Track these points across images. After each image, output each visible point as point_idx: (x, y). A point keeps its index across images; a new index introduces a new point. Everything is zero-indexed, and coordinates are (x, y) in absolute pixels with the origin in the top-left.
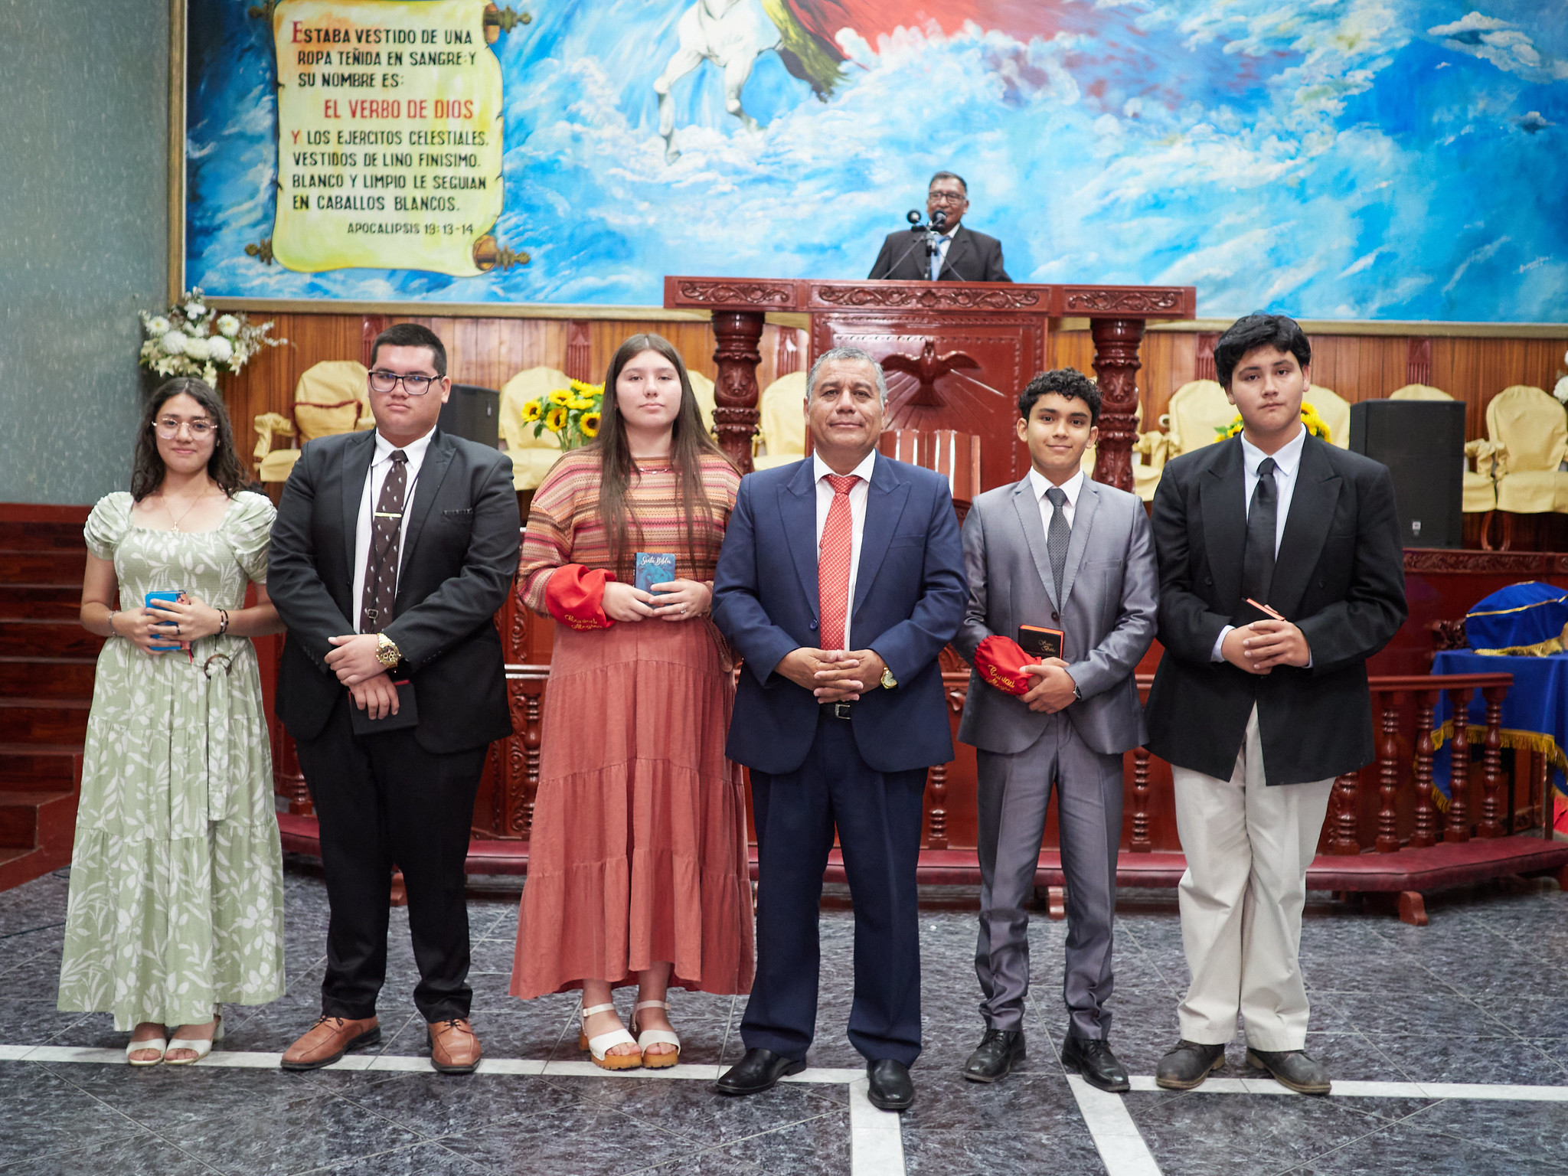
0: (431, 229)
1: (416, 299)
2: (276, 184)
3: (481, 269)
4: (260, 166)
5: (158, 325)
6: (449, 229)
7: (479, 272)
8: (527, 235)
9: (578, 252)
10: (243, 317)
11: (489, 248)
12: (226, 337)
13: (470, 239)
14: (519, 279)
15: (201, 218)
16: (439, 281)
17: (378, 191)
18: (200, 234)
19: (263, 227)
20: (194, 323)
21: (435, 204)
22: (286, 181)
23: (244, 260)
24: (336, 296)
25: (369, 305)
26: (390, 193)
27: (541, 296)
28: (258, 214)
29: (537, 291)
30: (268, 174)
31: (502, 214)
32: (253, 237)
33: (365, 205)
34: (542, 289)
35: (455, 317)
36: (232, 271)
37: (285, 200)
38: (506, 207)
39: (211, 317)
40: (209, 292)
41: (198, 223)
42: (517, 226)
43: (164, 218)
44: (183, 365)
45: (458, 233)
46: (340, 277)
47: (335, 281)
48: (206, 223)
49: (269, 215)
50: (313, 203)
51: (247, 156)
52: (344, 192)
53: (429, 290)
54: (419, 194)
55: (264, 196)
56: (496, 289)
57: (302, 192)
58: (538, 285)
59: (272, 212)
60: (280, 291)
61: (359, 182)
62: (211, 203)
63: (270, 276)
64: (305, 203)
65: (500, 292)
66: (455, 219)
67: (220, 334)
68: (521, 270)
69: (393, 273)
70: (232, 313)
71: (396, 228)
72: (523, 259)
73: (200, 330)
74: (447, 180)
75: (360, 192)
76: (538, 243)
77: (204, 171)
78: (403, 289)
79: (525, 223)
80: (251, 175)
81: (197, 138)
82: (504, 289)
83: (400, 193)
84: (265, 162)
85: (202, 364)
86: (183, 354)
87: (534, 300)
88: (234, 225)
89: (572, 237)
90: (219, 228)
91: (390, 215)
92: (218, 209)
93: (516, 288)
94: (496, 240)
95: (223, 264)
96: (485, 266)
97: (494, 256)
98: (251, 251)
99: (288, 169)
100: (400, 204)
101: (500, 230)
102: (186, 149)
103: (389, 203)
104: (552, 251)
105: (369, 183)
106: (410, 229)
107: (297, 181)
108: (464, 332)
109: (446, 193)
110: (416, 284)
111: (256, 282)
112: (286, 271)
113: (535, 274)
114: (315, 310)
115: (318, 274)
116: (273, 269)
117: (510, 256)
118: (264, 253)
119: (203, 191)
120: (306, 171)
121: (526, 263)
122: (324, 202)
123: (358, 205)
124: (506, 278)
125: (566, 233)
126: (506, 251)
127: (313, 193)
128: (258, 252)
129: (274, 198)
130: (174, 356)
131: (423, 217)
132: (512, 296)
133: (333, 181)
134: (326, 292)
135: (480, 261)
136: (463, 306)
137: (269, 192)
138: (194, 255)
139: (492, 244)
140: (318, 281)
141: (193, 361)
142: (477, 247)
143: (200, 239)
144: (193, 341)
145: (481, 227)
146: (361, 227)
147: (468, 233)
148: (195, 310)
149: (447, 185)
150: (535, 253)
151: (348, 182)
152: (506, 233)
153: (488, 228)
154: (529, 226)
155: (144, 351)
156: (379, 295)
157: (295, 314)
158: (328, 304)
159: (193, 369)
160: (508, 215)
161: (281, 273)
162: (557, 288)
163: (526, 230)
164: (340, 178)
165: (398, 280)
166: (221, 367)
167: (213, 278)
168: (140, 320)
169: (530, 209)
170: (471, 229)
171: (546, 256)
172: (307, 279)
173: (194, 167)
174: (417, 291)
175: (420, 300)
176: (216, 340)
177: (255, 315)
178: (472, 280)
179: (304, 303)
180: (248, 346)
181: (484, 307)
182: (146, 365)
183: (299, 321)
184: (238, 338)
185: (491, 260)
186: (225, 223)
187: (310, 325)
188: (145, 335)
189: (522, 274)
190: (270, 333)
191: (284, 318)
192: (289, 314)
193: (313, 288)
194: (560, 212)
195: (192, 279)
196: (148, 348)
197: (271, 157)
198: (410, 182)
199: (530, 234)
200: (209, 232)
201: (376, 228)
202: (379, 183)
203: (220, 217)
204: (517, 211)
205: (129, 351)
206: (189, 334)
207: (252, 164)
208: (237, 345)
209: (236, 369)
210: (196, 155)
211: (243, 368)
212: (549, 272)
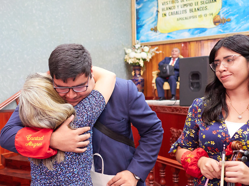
0: (200, 16)
1: (197, 36)
2: (158, 11)
3: (216, 25)
4: (154, 7)
5: (129, 51)
6: (206, 15)
7: (215, 26)
8: (229, 13)
9: (246, 16)
10: (150, 47)
11: (218, 19)
12: (146, 52)
13: (212, 17)
14: (227, 26)
15: (139, 23)
16: (203, 30)
17: (185, 8)
18: (139, 27)
19: (155, 23)
20: (137, 49)
21: (201, 9)
22: (160, 10)
23: (151, 32)
24: (174, 38)
25: (183, 39)
26: (188, 8)
27: (235, 30)
28: (153, 20)
29: (233, 29)
30: (156, 9)
31: (222, 8)
32: (152, 26)
33: (181, 13)
34: (235, 28)
35: (208, 40)
36: (147, 36)
37: (160, 15)
38: (223, 6)
39: (142, 48)
40: (142, 41)
41: (139, 25)
42: (226, 11)
43: (130, 25)
44: (135, 60)
45: (208, 16)
46: (175, 33)
47: (174, 34)
48: (141, 24)
49: (156, 20)
50: (167, 15)
51: (150, 6)
52: (175, 10)
53: (200, 33)
54: (196, 7)
55: (155, 15)
56: (220, 30)
57: (164, 12)
58: (234, 27)
59: (157, 18)
60: (159, 39)
61: (180, 7)
62: (142, 19)
63: (157, 35)
64: (165, 15)
65: (222, 31)
66: (207, 12)
67: (144, 51)
68: (228, 24)
69: (190, 30)
70: (147, 46)
71: (190, 18)
72: (228, 20)
73: (139, 51)
74: (205, 2)
75: (180, 9)
76: (233, 15)
77: (140, 11)
78: (193, 34)
79: (229, 10)
80: (151, 10)
81: (138, 3)
82: (223, 30)
83: (191, 8)
84: (155, 6)
85: (139, 59)
86: (135, 58)
87: (233, 32)
88: (148, 24)
89: (244, 11)
90: (143, 25)
91: (189, 14)
92: (143, 20)
93: (227, 29)
94: (220, 16)
95: (145, 34)
96: (217, 24)
97: (220, 21)
98: (152, 30)
99: (161, 7)
100: (191, 11)
101: (221, 14)
102: (136, 7)
103: (188, 11)
104: (238, 17)
105: (182, 7)
106: (194, 17)
107: (163, 10)
108: (211, 44)
109: (204, 6)
110: (196, 32)
111: (153, 37)
112: (161, 33)
113: (233, 24)
114: (169, 43)
115: (169, 33)
116: (158, 33)
117: (224, 20)
118: (155, 30)
119: (140, 16)
120: (165, 7)
121: (229, 21)
122: (170, 14)
123: (180, 13)
124: (223, 27)
125: (242, 10)
126: (223, 19)
127: (167, 12)
128: (154, 29)
129: (157, 15)
130: (132, 58)
131: (198, 13)
132: (226, 31)
133: (173, 8)
134: (171, 38)
135: (215, 23)
136: (210, 36)
137: (156, 14)
138: (138, 33)
139: (219, 17)
140: (169, 35)
141: (137, 59)
142: (214, 19)
143: (139, 29)
144: (137, 54)
145: (215, 13)
146: (180, 19)
147: (211, 15)
148: (137, 46)
149: (205, 3)
150: (232, 18)
151: (176, 7)
152: (223, 13)
153: (217, 13)
154: (230, 10)
155: (125, 58)
156: (186, 36)
157: (163, 44)
158: (172, 41)
159: (137, 61)
160: (224, 8)
161: (160, 34)
162: (240, 27)
163: (229, 12)
164: (174, 7)
165: (191, 32)
166: (144, 60)
167: (143, 38)
168: (125, 50)
169: (230, 5)
170: (212, 14)
171: (236, 18)
172: (167, 35)
173: (138, 11)
174: (197, 34)
175: (198, 36)
176: (143, 53)
177: (153, 46)
178: (213, 29)
179: (166, 41)
180: (151, 54)
181: (217, 36)
182: (126, 61)
183: (165, 46)
184: (149, 52)
185: (219, 22)
186: (145, 23)
187: (168, 47)
188: (126, 54)
189: (229, 25)
190: (157, 50)
191: (161, 46)
192: (162, 45)
193: (168, 37)
194: (240, 5)
195: (138, 39)
196: (126, 57)
197: (156, 5)
198: (194, 4)
199: (231, 13)
200: (141, 26)
201: (185, 18)
202: (185, 6)
203: (144, 22)
204: (226, 7)
205: (122, 58)
206: (136, 52)
207: (152, 7)
208: (148, 54)
209: (148, 60)
210: (138, 7)
211: (151, 60)
212: (237, 23)
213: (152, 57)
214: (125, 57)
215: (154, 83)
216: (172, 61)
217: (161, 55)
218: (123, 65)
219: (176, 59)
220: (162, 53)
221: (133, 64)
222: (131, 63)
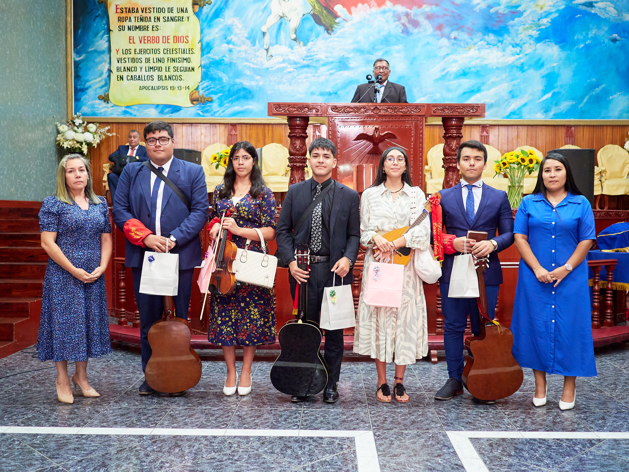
0: (172, 88)
2: (110, 71)
4: (103, 63)
5: (63, 128)
6: (180, 88)
7: (192, 105)
8: (211, 90)
9: (232, 97)
10: (98, 125)
11: (196, 95)
12: (91, 132)
13: (188, 92)
15: (80, 85)
16: (176, 109)
17: (151, 73)
18: (79, 91)
19: (105, 88)
20: (78, 127)
21: (174, 78)
22: (114, 69)
23: (98, 101)
24: (135, 116)
25: (148, 119)
26: (156, 74)
27: (217, 114)
28: (103, 83)
29: (215, 113)
30: (107, 66)
31: (201, 81)
32: (101, 92)
33: (146, 79)
34: (218, 111)
35: (183, 123)
36: (93, 106)
37: (114, 77)
38: (203, 79)
39: (85, 125)
40: (84, 115)
41: (79, 87)
42: (207, 86)
43: (65, 85)
44: (74, 144)
45: (183, 90)
46: (136, 108)
47: (134, 110)
48: (82, 87)
49: (108, 83)
50: (125, 78)
51: (97, 60)
52: (138, 73)
53: (172, 113)
54: (168, 74)
55: (105, 75)
56: (199, 112)
57: (120, 74)
58: (216, 110)
60: (112, 114)
61: (143, 69)
62: (84, 78)
63: (108, 108)
64: (122, 78)
65: (201, 113)
66: (182, 84)
67: (88, 131)
68: (209, 104)
69: (158, 106)
70: (93, 123)
71: (158, 88)
72: (209, 100)
73: (80, 130)
74: (179, 68)
75: (144, 73)
76: (215, 93)
77: (81, 66)
78: (162, 112)
80: (100, 67)
81: (78, 53)
83: (160, 73)
84: (105, 62)
85: (81, 143)
86: (73, 140)
87: (214, 116)
88: (94, 88)
89: (229, 90)
90: (87, 89)
91: (156, 83)
92: (87, 81)
93: (207, 111)
94: (199, 92)
95: (89, 103)
96: (195, 102)
97: (198, 98)
98: (100, 98)
99: (115, 65)
100: (160, 78)
101: (200, 88)
102: (73, 57)
103: (156, 78)
104: (221, 96)
105: (147, 70)
106: (164, 88)
107: (118, 69)
108: (187, 130)
109: (178, 73)
110: (167, 110)
111: (103, 110)
112: (115, 105)
113: (215, 106)
114: (127, 121)
115: (127, 107)
116: (109, 105)
117: (204, 99)
118: (105, 99)
119: (81, 74)
120: (122, 65)
121: (211, 101)
122: (129, 78)
123: (143, 79)
124: (203, 107)
125: (227, 89)
126: (203, 97)
127: (125, 74)
128: (103, 98)
129: (109, 76)
130: (70, 140)
131: (169, 83)
132: (206, 114)
133: (133, 69)
134: (131, 114)
135: (192, 101)
136: (186, 119)
137: (107, 74)
138: (77, 100)
139: (197, 93)
140: (127, 110)
141: (78, 142)
142: (191, 95)
143: (79, 93)
144: (77, 134)
145: (193, 87)
146: (144, 87)
148: (78, 122)
149: (179, 70)
150: (214, 97)
151: (139, 69)
152: (203, 89)
153: (195, 87)
154: (212, 86)
155: (58, 139)
156: (152, 115)
157: (118, 123)
158: (132, 119)
159: (78, 145)
160: (204, 82)
161: (112, 107)
162: (224, 111)
163: (211, 88)
164: (136, 68)
165: (160, 109)
166: (89, 144)
167: (85, 109)
168: (56, 126)
169: (212, 79)
170: (188, 88)
171: (219, 98)
172: (123, 109)
173: (77, 64)
174: (167, 113)
175: (168, 117)
176: (87, 134)
177: (102, 124)
178: (189, 109)
179: (122, 119)
180: (100, 136)
181: (195, 119)
182: (59, 144)
183: (120, 125)
184: (96, 133)
185: (197, 100)
186: (90, 87)
187: (125, 127)
188: (58, 132)
189: (209, 106)
190: (108, 131)
191: (114, 125)
192: (116, 123)
193: (125, 112)
194: (224, 80)
195: (77, 109)
196: (59, 137)
197: (108, 60)
198: (164, 69)
199: (212, 89)
200: (83, 90)
201: (151, 88)
202: (152, 70)
203: (88, 84)
204: (207, 80)
205: (52, 139)
206: (75, 131)
207: (100, 63)
208: (95, 136)
209: (95, 145)
210: (78, 59)
211: (98, 145)
212: (221, 105)
213: (100, 141)
214: (57, 137)
215: (105, 182)
216: (130, 151)
217: (115, 139)
218: (53, 149)
219: (137, 148)
220: (116, 136)
221: (70, 149)
222: (67, 147)
